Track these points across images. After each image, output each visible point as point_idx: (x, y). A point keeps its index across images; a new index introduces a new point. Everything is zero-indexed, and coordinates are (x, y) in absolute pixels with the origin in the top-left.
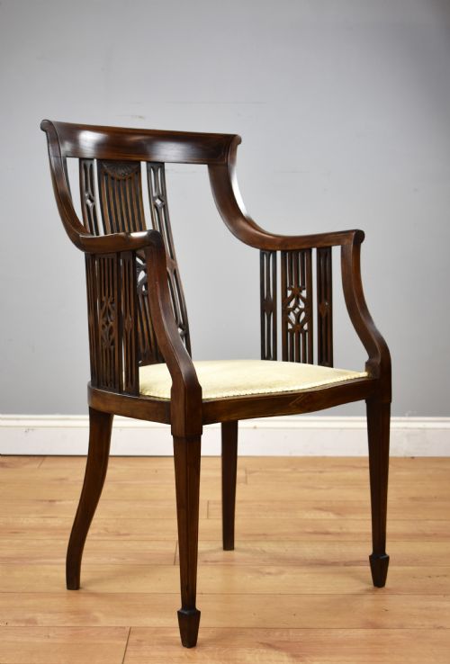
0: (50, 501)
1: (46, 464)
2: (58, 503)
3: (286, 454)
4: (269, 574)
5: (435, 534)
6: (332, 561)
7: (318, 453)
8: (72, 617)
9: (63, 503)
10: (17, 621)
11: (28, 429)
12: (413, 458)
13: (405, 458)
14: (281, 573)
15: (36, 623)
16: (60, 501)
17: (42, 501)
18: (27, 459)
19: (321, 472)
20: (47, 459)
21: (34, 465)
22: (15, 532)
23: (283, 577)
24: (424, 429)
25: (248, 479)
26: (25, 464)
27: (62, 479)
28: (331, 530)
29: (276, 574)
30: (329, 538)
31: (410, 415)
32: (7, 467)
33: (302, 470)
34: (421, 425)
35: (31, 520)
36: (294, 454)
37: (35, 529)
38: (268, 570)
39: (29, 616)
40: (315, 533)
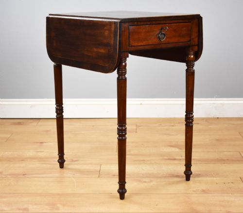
0: (41, 143)
1: (41, 123)
2: (44, 144)
3: (156, 116)
4: (145, 182)
5: (228, 160)
6: (176, 175)
7: (172, 116)
8: (46, 207)
9: (47, 144)
10: (19, 209)
11: (32, 106)
12: (218, 118)
13: (214, 118)
14: (151, 181)
15: (28, 211)
16: (45, 143)
17: (37, 143)
18: (32, 121)
19: (173, 126)
20: (41, 120)
21: (35, 123)
22: (22, 160)
23: (152, 184)
24: (223, 104)
25: (138, 130)
26: (31, 123)
27: (47, 131)
28: (177, 158)
29: (149, 182)
30: (175, 162)
31: (216, 97)
32: (22, 124)
33: (163, 125)
34: (222, 102)
35: (31, 153)
36: (160, 117)
37: (32, 158)
38: (144, 180)
39: (25, 206)
40: (169, 159)
